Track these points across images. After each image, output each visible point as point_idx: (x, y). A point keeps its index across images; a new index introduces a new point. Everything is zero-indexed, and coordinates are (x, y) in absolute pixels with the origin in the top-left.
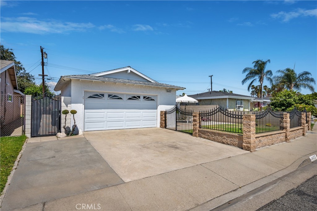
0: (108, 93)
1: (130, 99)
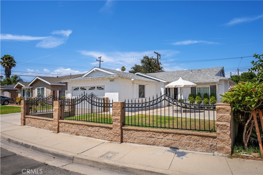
1: (89, 89)
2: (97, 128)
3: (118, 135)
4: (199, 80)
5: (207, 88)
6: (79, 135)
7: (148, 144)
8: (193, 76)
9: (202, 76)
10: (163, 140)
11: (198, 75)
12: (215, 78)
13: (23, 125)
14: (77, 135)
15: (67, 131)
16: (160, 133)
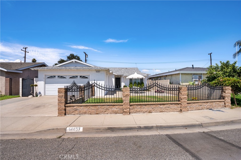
0: (58, 75)
1: (70, 78)
2: (168, 105)
3: (185, 107)
6: (151, 112)
7: (199, 110)
10: (206, 106)
13: (64, 115)
14: (149, 113)
15: (139, 112)
16: (205, 102)
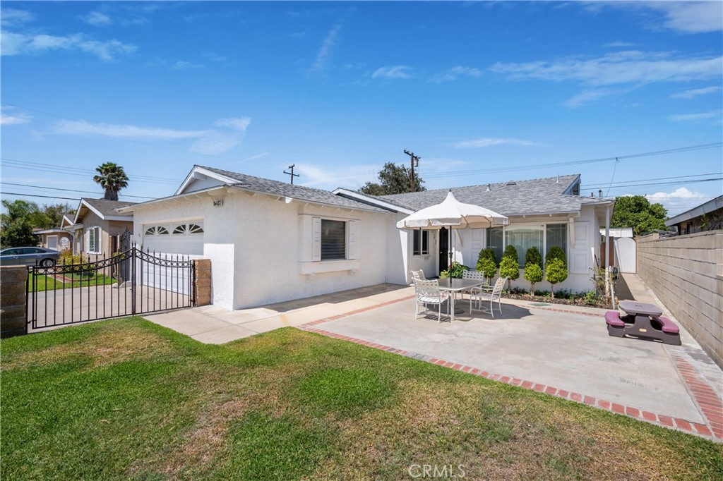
1: (175, 232)
4: (510, 207)
5: (536, 232)
8: (494, 199)
9: (521, 197)
11: (507, 196)
12: (564, 200)
